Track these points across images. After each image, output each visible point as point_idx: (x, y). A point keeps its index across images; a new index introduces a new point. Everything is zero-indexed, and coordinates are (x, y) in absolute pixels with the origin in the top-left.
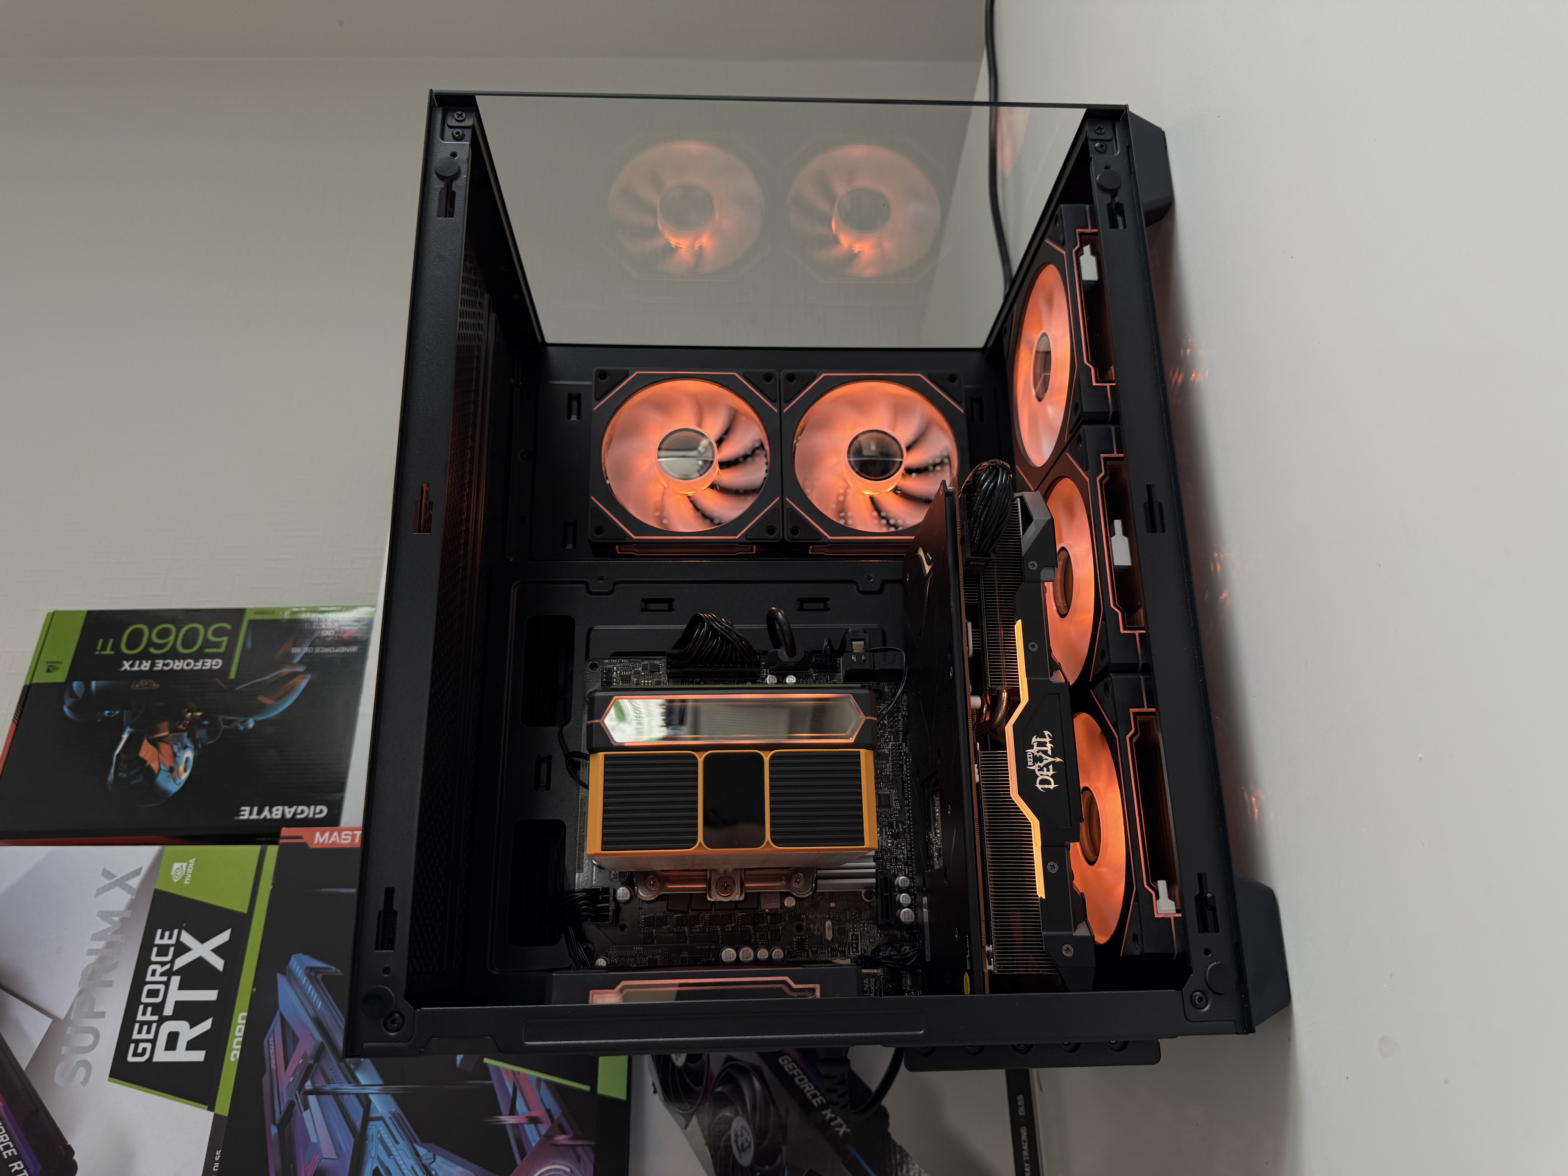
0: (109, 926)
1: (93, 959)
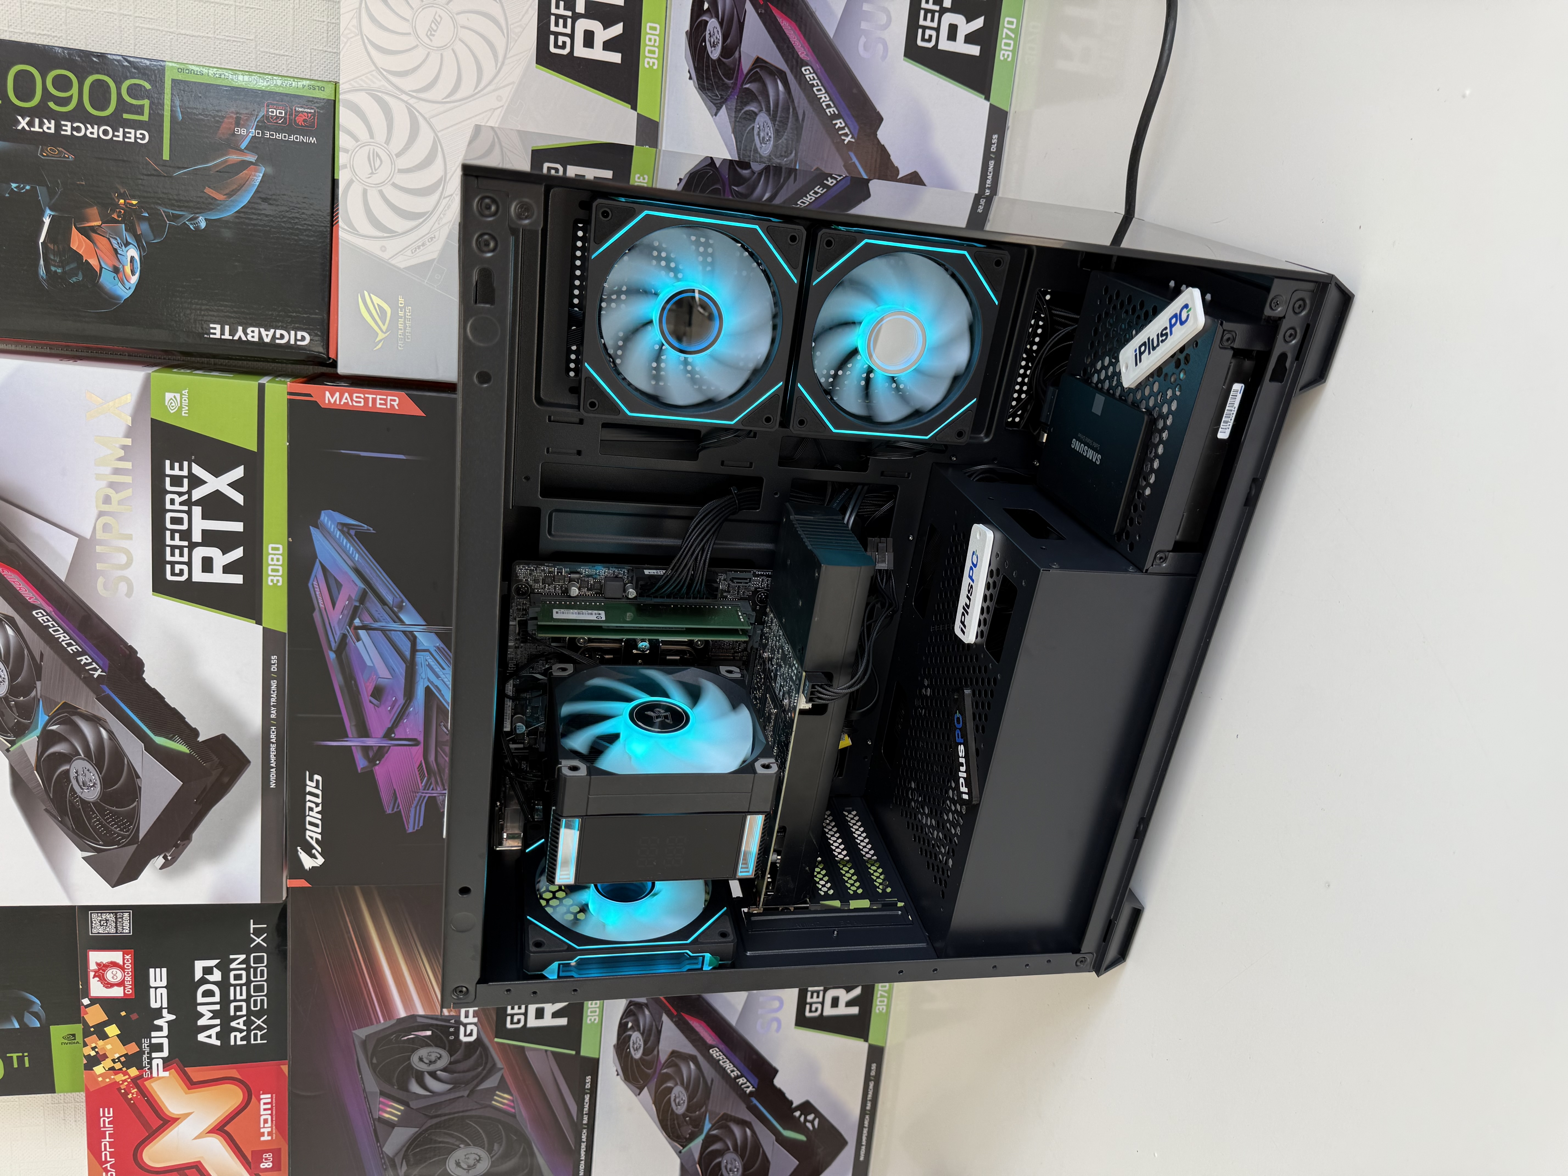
0: (109, 452)
1: (103, 483)
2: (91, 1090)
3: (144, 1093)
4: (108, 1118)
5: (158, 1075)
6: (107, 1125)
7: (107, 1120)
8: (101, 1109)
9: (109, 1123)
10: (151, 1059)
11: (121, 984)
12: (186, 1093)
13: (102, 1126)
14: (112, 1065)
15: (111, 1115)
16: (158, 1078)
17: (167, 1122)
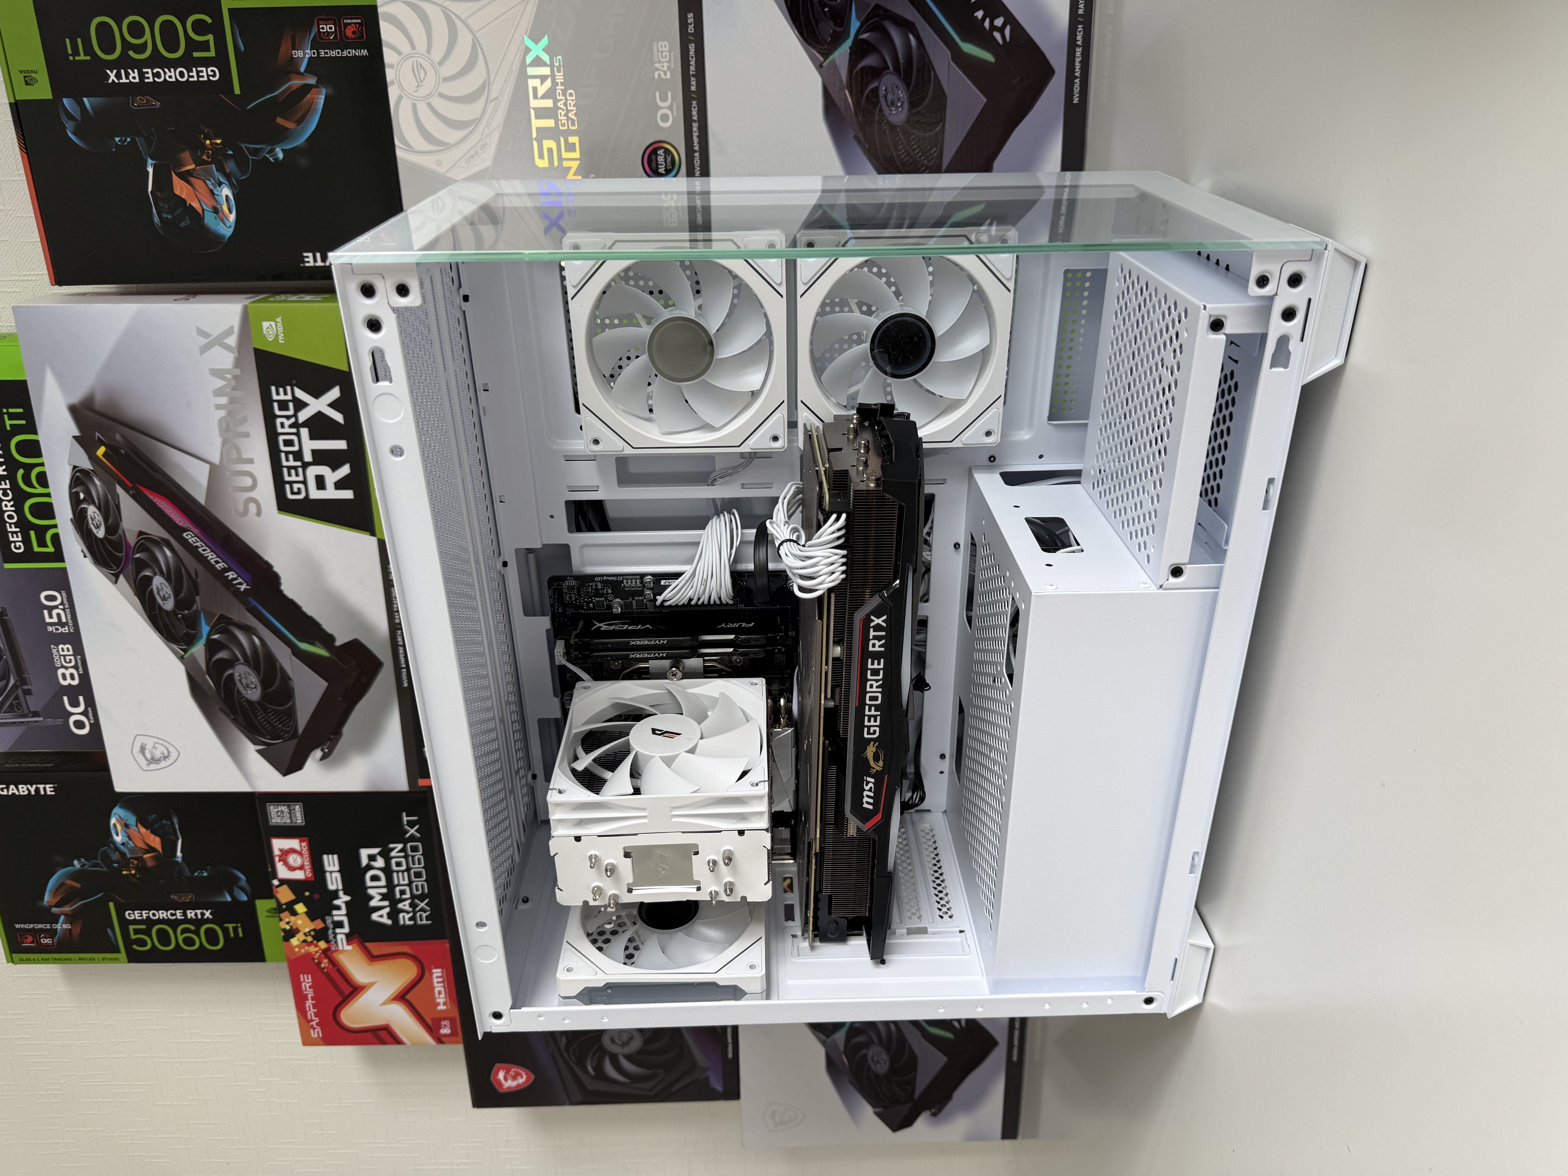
0: (223, 383)
1: (222, 413)
2: (291, 957)
3: (333, 963)
4: (308, 983)
5: (343, 947)
6: (308, 989)
7: (308, 985)
8: (302, 976)
9: (310, 987)
10: (335, 934)
11: (301, 868)
12: (369, 965)
13: (304, 989)
14: (304, 938)
15: (310, 980)
16: (343, 951)
17: (356, 990)
